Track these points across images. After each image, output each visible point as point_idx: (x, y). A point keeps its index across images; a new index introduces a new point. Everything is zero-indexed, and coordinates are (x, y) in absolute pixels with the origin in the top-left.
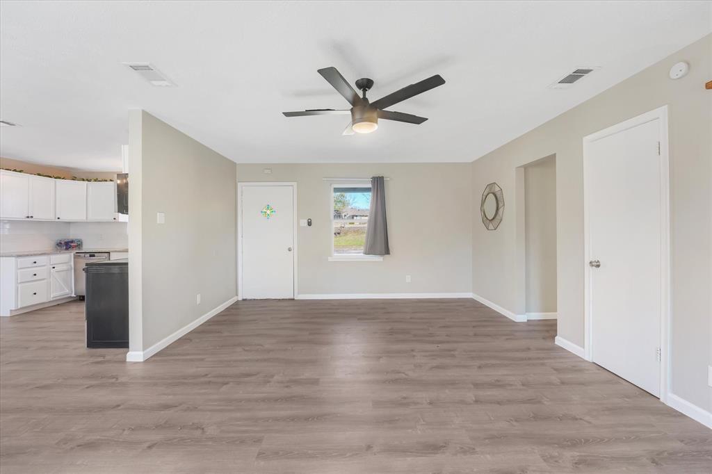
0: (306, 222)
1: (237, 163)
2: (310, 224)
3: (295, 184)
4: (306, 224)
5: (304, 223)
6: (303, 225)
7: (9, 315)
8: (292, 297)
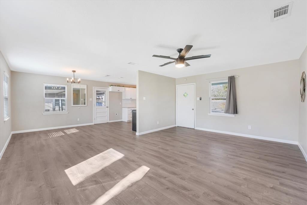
0: (199, 98)
1: (176, 78)
2: (201, 99)
3: (195, 83)
4: (199, 99)
5: (198, 99)
6: (198, 100)
7: (127, 121)
8: (194, 128)
